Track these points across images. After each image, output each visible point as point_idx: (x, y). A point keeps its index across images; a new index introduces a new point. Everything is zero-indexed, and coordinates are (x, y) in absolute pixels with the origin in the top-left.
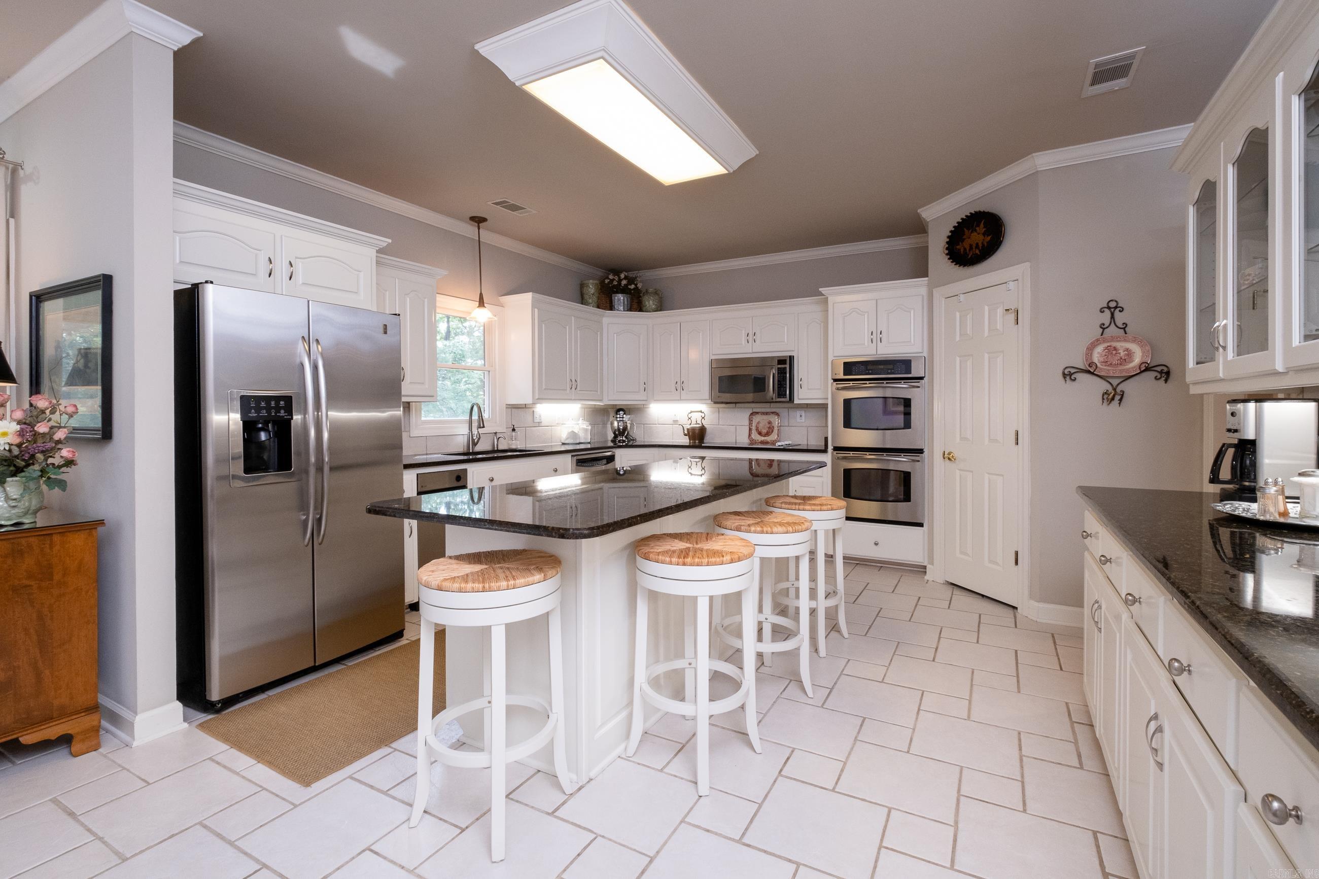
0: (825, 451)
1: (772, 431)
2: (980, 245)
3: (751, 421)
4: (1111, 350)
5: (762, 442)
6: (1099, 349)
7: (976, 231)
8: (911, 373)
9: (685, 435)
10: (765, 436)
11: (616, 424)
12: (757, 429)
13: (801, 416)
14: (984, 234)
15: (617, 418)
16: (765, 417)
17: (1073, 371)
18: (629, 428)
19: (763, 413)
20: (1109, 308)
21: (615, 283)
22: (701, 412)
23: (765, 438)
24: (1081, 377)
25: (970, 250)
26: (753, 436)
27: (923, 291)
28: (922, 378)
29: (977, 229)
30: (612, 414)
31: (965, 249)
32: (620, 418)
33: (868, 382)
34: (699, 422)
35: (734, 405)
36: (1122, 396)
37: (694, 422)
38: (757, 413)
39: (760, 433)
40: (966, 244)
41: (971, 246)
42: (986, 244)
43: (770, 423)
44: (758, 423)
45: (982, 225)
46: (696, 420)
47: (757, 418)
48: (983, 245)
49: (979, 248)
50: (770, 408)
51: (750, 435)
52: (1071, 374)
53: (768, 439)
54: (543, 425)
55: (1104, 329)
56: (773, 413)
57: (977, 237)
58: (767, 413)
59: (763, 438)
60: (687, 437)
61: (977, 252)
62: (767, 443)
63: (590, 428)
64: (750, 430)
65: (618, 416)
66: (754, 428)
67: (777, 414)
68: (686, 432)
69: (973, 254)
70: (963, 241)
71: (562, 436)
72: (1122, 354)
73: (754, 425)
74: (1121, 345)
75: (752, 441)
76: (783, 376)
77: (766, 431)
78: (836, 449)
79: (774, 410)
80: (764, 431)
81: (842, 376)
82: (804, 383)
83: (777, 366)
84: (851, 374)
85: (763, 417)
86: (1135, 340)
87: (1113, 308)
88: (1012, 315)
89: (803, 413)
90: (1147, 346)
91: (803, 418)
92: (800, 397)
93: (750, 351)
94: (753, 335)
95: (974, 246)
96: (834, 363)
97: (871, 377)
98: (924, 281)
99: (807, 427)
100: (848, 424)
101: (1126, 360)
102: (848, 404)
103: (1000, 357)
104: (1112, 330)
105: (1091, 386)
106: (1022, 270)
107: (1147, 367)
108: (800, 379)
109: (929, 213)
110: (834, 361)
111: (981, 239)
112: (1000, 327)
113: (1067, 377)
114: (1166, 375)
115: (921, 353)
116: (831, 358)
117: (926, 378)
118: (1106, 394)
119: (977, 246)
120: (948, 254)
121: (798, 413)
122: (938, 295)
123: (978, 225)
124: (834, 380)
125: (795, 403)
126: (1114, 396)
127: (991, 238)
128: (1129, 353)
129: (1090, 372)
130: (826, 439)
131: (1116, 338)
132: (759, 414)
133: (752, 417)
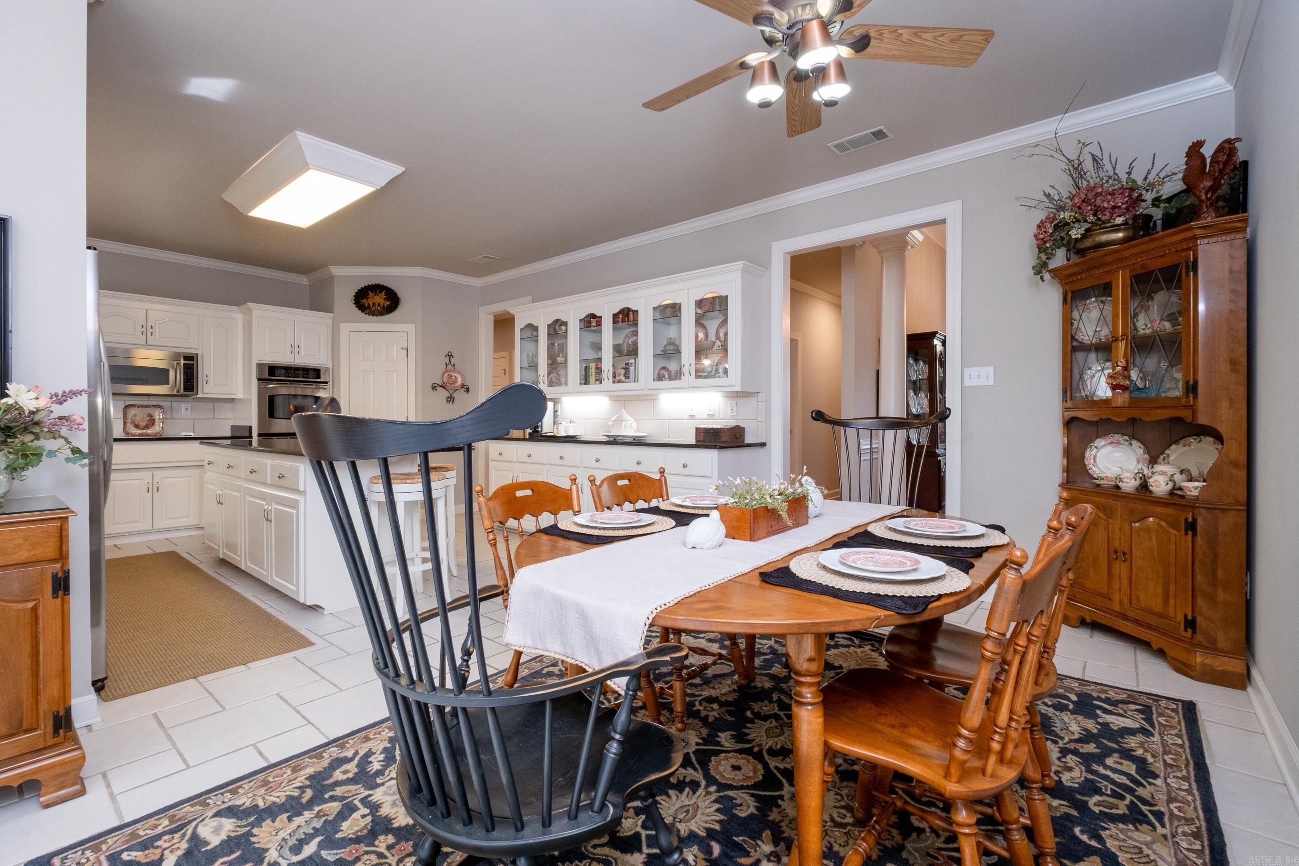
0: (250, 437)
1: (154, 424)
2: (382, 306)
3: (125, 414)
4: (450, 376)
5: (140, 435)
6: (446, 375)
7: (378, 295)
8: (320, 379)
10: (144, 429)
12: (133, 422)
13: (187, 409)
14: (385, 299)
16: (146, 411)
17: (436, 385)
19: (142, 406)
20: (448, 355)
23: (144, 431)
24: (439, 389)
25: (372, 306)
27: (330, 322)
28: (326, 382)
29: (380, 294)
31: (369, 304)
33: (288, 383)
36: (454, 399)
38: (134, 406)
39: (137, 427)
40: (371, 301)
41: (374, 304)
42: (386, 306)
43: (150, 416)
44: (134, 416)
45: (384, 293)
47: (133, 411)
48: (384, 306)
50: (148, 401)
51: (124, 429)
53: (149, 431)
55: (447, 365)
56: (154, 406)
57: (380, 299)
58: (147, 406)
59: (141, 431)
61: (379, 308)
62: (148, 435)
64: (125, 423)
66: (129, 421)
67: (160, 407)
69: (375, 309)
70: (368, 298)
72: (454, 379)
73: (130, 418)
74: (454, 375)
75: (128, 432)
76: (190, 372)
77: (145, 424)
78: (261, 435)
79: (155, 403)
80: (143, 424)
81: (267, 377)
82: (211, 379)
83: (182, 362)
84: (274, 376)
85: (140, 409)
86: (459, 373)
87: (450, 356)
88: (405, 351)
89: (189, 406)
90: (462, 376)
91: (189, 410)
92: (205, 391)
93: (145, 343)
94: (149, 327)
95: (377, 305)
96: (260, 366)
97: (292, 379)
98: (330, 315)
99: (193, 419)
100: (272, 415)
101: (455, 381)
102: (272, 399)
103: (395, 374)
104: (450, 367)
105: (443, 394)
106: (411, 328)
107: (463, 386)
108: (205, 376)
109: (337, 271)
110: (260, 364)
111: (382, 301)
112: (395, 357)
113: (434, 388)
114: (468, 390)
115: (330, 366)
116: (255, 361)
117: (330, 383)
118: (448, 398)
119: (379, 305)
120: (355, 303)
121: (183, 406)
122: (345, 328)
123: (381, 292)
124: (259, 379)
125: (198, 396)
126: (450, 399)
127: (388, 303)
128: (456, 379)
129: (442, 386)
130: (250, 428)
131: (451, 371)
132: (136, 407)
133: (126, 410)
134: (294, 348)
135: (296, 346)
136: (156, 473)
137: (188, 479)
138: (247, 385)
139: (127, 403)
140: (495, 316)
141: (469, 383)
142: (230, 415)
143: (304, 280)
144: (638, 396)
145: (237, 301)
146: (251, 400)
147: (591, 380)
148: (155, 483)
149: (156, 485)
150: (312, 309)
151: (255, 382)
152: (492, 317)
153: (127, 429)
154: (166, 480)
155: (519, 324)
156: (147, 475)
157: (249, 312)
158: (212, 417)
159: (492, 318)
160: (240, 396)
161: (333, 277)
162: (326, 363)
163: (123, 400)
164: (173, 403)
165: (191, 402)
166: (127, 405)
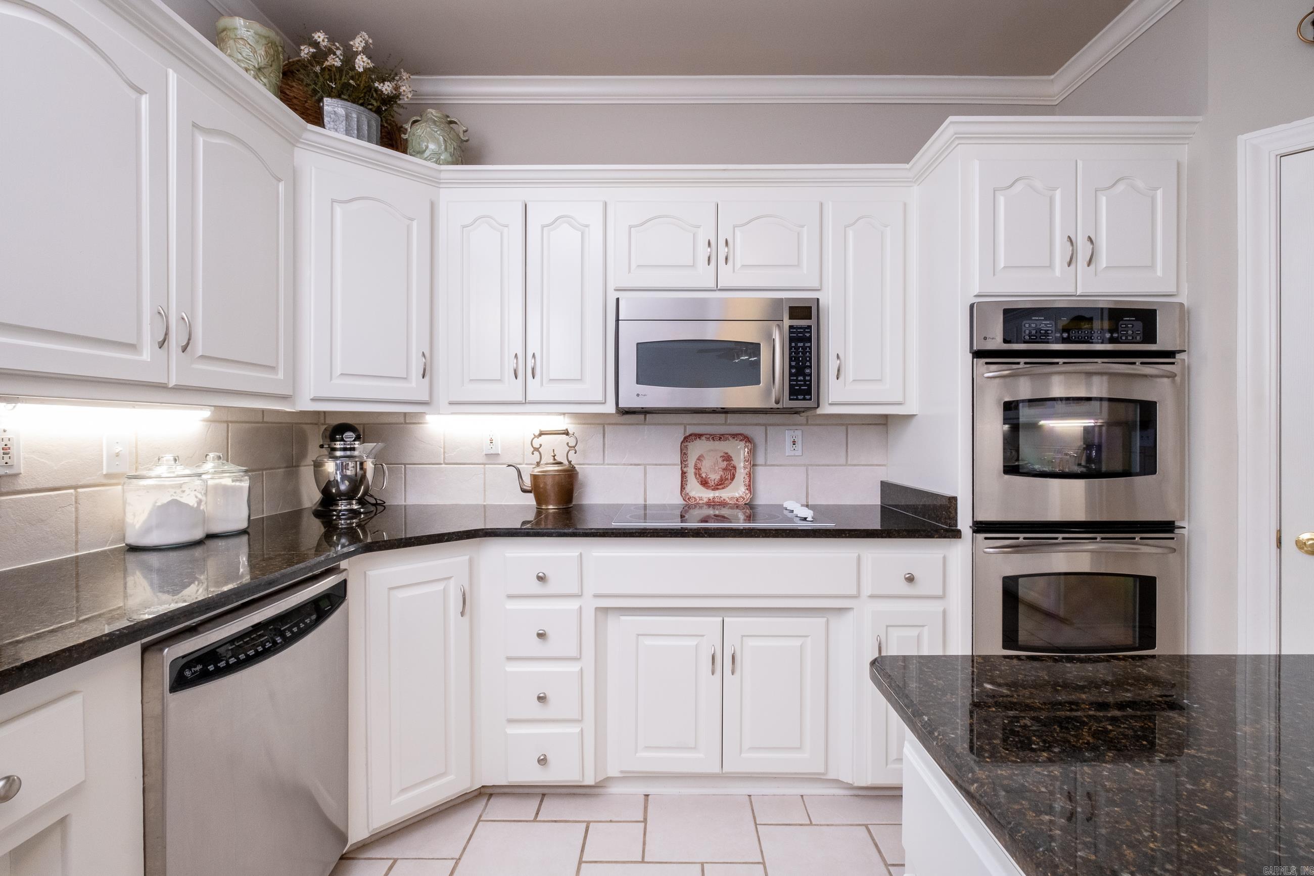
1: (733, 478)
3: (684, 454)
5: (712, 504)
8: (1155, 342)
9: (524, 491)
10: (715, 488)
11: (330, 467)
12: (698, 469)
13: (794, 444)
15: (334, 449)
16: (718, 447)
18: (370, 475)
19: (713, 437)
21: (335, 61)
22: (566, 433)
23: (717, 494)
26: (688, 488)
28: (1178, 355)
30: (315, 440)
32: (345, 449)
33: (1061, 361)
34: (560, 458)
37: (547, 458)
38: (699, 436)
39: (704, 483)
43: (729, 458)
44: (698, 459)
46: (553, 454)
47: (697, 449)
50: (725, 424)
51: (683, 488)
53: (724, 495)
54: (22, 484)
56: (734, 436)
58: (721, 437)
59: (709, 494)
60: (531, 495)
62: (724, 504)
63: (246, 484)
64: (683, 474)
65: (338, 445)
66: (691, 471)
67: (747, 439)
68: (528, 482)
71: (129, 519)
73: (692, 462)
75: (688, 501)
76: (804, 348)
77: (718, 478)
78: (980, 527)
79: (735, 428)
80: (714, 477)
81: (1000, 345)
82: (849, 364)
83: (787, 322)
85: (711, 445)
89: (800, 433)
91: (799, 447)
93: (715, 282)
94: (722, 243)
99: (806, 466)
108: (833, 356)
110: (981, 305)
115: (1185, 299)
116: (963, 297)
121: (789, 436)
124: (975, 353)
125: (818, 412)
132: (703, 438)
133: (686, 447)
134: (1078, 248)
135: (1083, 242)
139: (691, 430)
142: (878, 455)
151: (964, 360)
158: (841, 460)
160: (911, 408)
162: (1172, 289)
163: (681, 424)
164: (768, 428)
165: (801, 425)
166: (687, 434)
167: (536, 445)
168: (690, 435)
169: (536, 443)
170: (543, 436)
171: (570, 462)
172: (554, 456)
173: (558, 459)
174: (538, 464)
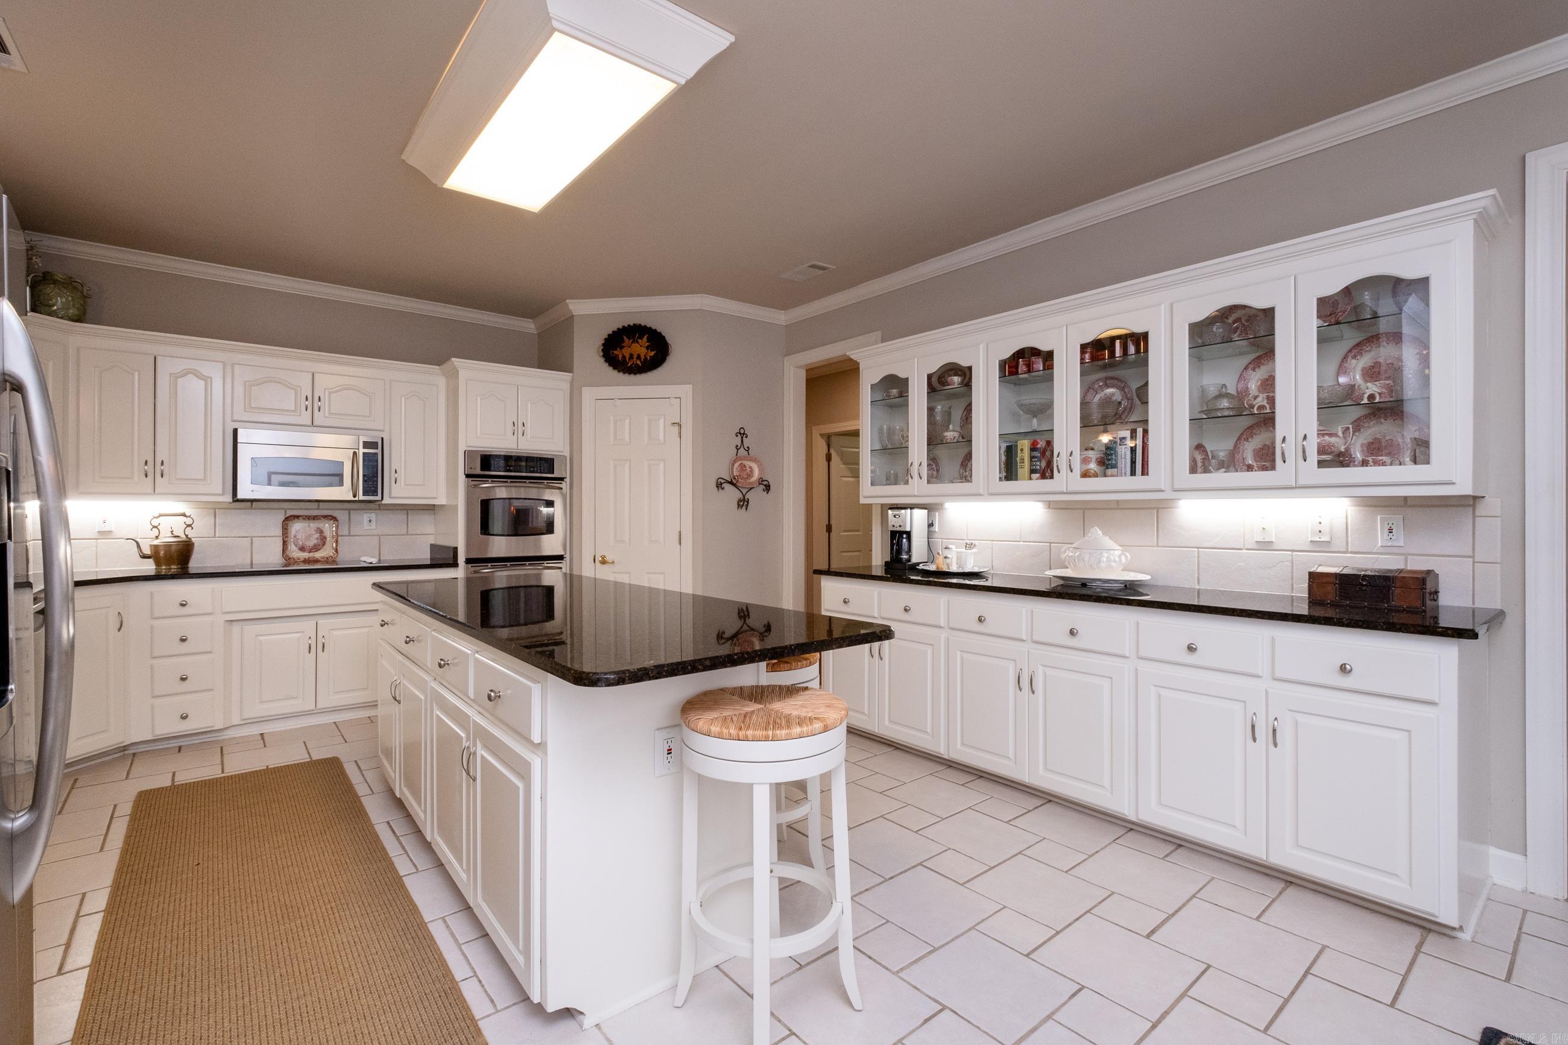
0: (455, 564)
1: (325, 544)
2: (643, 358)
3: (285, 529)
4: (743, 467)
5: (306, 561)
6: (736, 465)
7: (638, 342)
8: (553, 473)
9: (147, 558)
10: (312, 552)
12: (297, 542)
13: (370, 521)
14: (647, 348)
16: (314, 525)
17: (723, 481)
19: (309, 518)
20: (740, 433)
22: (184, 515)
23: (311, 555)
24: (726, 486)
25: (629, 359)
27: (566, 386)
28: (562, 479)
29: (640, 341)
31: (624, 357)
33: (509, 481)
34: (178, 533)
35: (249, 503)
36: (748, 502)
37: (168, 534)
38: (298, 517)
39: (302, 549)
40: (626, 352)
41: (631, 356)
42: (649, 358)
43: (321, 532)
44: (297, 533)
45: (645, 338)
46: (171, 530)
47: (295, 526)
48: (646, 358)
49: (640, 360)
50: (318, 508)
51: (284, 551)
52: (721, 484)
53: (318, 555)
55: (738, 449)
56: (325, 517)
57: (639, 349)
58: (314, 518)
59: (309, 555)
60: (151, 561)
61: (639, 362)
62: (316, 561)
64: (285, 543)
66: (291, 540)
67: (334, 519)
68: (148, 554)
69: (633, 363)
70: (622, 348)
72: (748, 470)
73: (291, 534)
74: (748, 463)
75: (288, 560)
76: (373, 465)
77: (313, 545)
78: (470, 561)
79: (326, 513)
80: (310, 544)
81: (478, 471)
82: (401, 476)
83: (362, 451)
84: (489, 470)
85: (308, 523)
86: (755, 460)
87: (742, 434)
88: (676, 428)
89: (373, 516)
90: (760, 466)
91: (373, 524)
92: (393, 495)
93: (310, 423)
94: (316, 399)
95: (635, 356)
96: (468, 454)
97: (512, 474)
98: (567, 376)
99: (379, 536)
100: (485, 529)
101: (750, 475)
102: (486, 505)
103: (662, 465)
104: (742, 452)
105: (732, 494)
106: (685, 391)
107: (761, 481)
108: (394, 471)
109: (579, 307)
110: (470, 452)
111: (643, 351)
112: (661, 438)
113: (719, 486)
114: (767, 488)
115: (567, 454)
116: (462, 448)
117: (568, 480)
118: (739, 501)
119: (639, 357)
120: (603, 356)
121: (366, 517)
122: (589, 394)
123: (641, 338)
124: (468, 476)
125: (383, 502)
126: (743, 503)
127: (653, 353)
128: (752, 471)
129: (731, 483)
130: (455, 550)
131: (745, 458)
132: (301, 518)
133: (287, 524)
134: (518, 428)
135: (520, 425)
136: (322, 621)
137: (366, 630)
138: (452, 483)
139: (290, 513)
140: (807, 371)
141: (769, 477)
142: (429, 528)
143: (529, 326)
144: (1118, 502)
145: (438, 359)
146: (456, 507)
147: (1020, 471)
148: (320, 637)
149: (320, 641)
150: (540, 367)
151: (462, 477)
152: (804, 372)
153: (288, 553)
154: (336, 633)
155: (870, 376)
156: (309, 625)
157: (454, 375)
158: (404, 531)
159: (802, 375)
160: (442, 501)
161: (572, 317)
162: (562, 449)
163: (282, 509)
164: (351, 512)
165: (376, 510)
166: (288, 515)
167: (156, 524)
168: (290, 516)
169: (155, 522)
170: (161, 517)
171: (187, 536)
172: (172, 532)
173: (175, 533)
174: (157, 537)
